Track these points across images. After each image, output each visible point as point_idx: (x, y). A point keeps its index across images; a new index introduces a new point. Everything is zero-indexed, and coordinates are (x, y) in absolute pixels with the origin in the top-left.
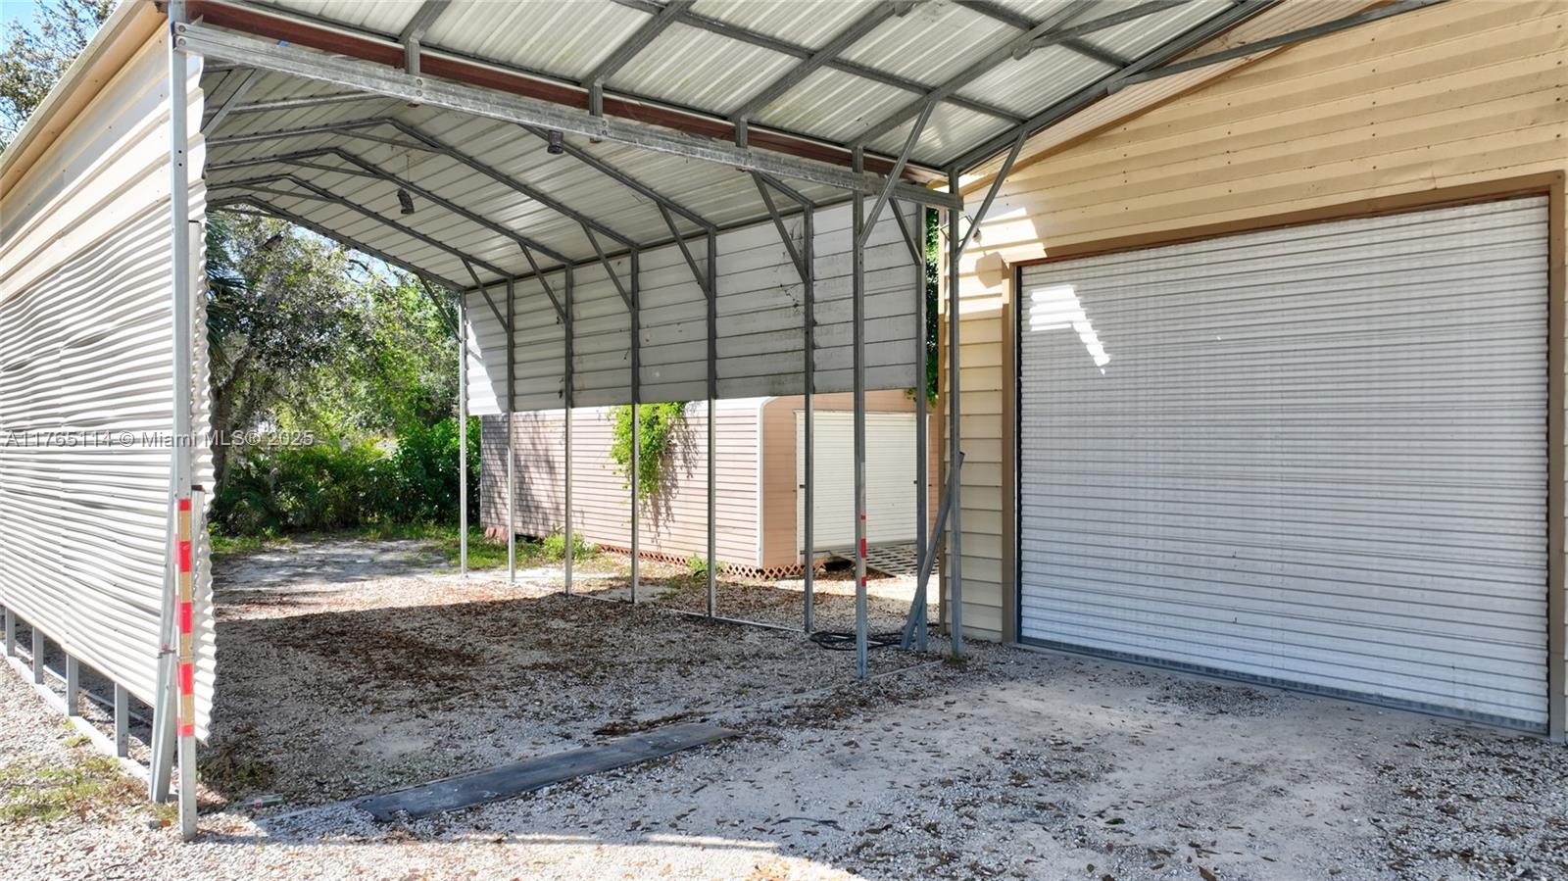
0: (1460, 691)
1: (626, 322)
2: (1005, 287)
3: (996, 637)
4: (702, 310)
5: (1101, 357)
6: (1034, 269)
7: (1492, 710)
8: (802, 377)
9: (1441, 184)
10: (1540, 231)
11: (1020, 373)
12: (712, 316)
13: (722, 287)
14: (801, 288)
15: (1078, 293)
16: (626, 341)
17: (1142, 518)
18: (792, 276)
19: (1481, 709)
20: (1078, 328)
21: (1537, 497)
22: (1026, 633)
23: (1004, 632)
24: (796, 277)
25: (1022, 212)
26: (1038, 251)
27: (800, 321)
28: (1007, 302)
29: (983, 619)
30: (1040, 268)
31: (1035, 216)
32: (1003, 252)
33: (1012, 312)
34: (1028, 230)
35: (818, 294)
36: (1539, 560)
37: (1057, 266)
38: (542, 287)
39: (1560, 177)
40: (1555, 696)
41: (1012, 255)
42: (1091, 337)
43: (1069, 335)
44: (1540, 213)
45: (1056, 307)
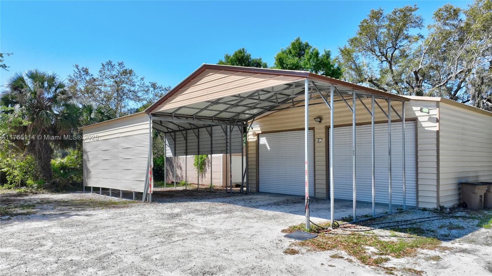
1: (197, 140)
2: (256, 137)
4: (210, 139)
5: (269, 149)
6: (260, 135)
10: (313, 134)
12: (212, 140)
13: (213, 135)
15: (266, 139)
18: (224, 134)
22: (260, 191)
23: (256, 191)
24: (225, 135)
25: (258, 126)
26: (260, 132)
27: (225, 142)
28: (257, 140)
29: (254, 190)
31: (260, 127)
34: (259, 129)
35: (228, 138)
37: (263, 134)
38: (181, 133)
39: (314, 127)
40: (315, 193)
41: (257, 132)
42: (267, 145)
43: (265, 145)
44: (313, 132)
45: (263, 141)
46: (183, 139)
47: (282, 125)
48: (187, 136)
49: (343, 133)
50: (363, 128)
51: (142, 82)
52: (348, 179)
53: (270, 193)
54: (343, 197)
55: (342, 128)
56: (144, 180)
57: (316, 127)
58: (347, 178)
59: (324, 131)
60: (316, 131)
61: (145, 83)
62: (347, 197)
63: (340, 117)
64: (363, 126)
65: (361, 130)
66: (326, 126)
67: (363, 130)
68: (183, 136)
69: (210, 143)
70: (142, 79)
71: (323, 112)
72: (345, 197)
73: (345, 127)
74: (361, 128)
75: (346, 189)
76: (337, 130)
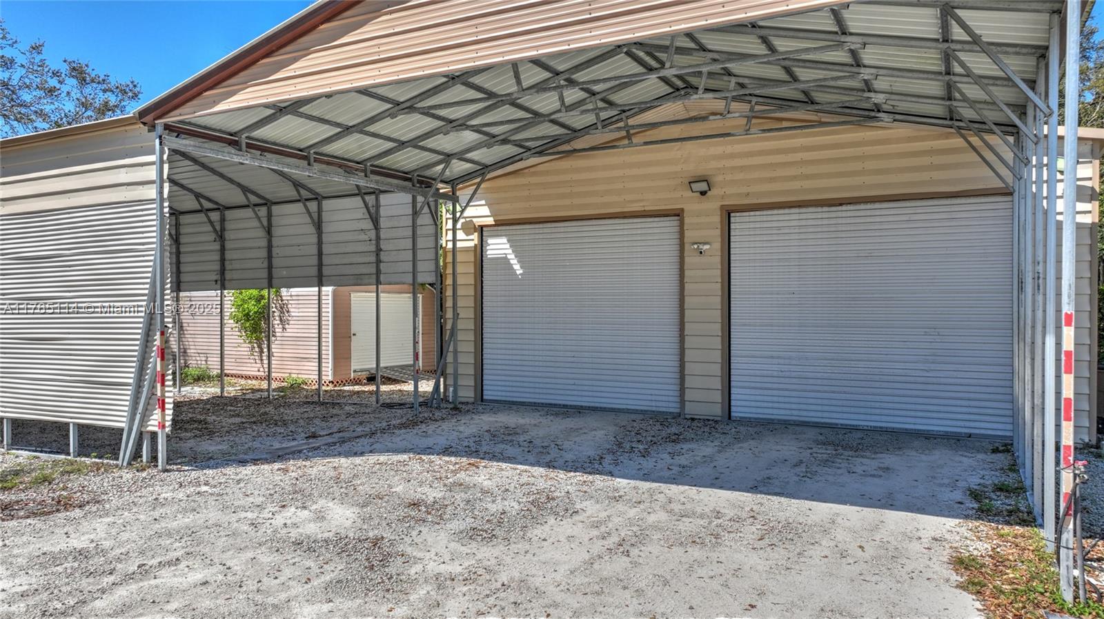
0: (654, 404)
1: (264, 243)
2: (475, 236)
3: (472, 400)
4: (314, 239)
5: (519, 272)
6: (489, 229)
7: (664, 410)
8: (374, 276)
9: (646, 209)
10: (677, 229)
11: (482, 277)
12: (320, 243)
13: (326, 228)
14: (374, 232)
15: (509, 241)
16: (264, 253)
17: (536, 342)
18: (368, 225)
19: (661, 409)
20: (509, 257)
21: (676, 328)
22: (485, 397)
23: (475, 398)
24: (370, 226)
25: (483, 202)
26: (490, 221)
27: (373, 248)
28: (476, 243)
29: (467, 394)
30: (492, 228)
31: (488, 204)
32: (474, 220)
33: (479, 247)
34: (485, 211)
35: (382, 236)
36: (677, 351)
37: (500, 228)
38: (206, 219)
39: (682, 210)
40: (682, 402)
41: (478, 222)
42: (514, 261)
43: (505, 260)
44: (677, 223)
45: (498, 247)
46: (212, 237)
47: (567, 202)
48: (223, 229)
49: (779, 228)
50: (844, 214)
51: (38, 59)
52: (794, 362)
53: (523, 404)
54: (775, 412)
55: (775, 212)
56: (131, 381)
57: (687, 207)
58: (790, 358)
59: (716, 219)
60: (687, 220)
61: (47, 63)
62: (788, 412)
63: (772, 180)
64: (844, 208)
65: (840, 221)
66: (722, 206)
67: (844, 221)
68: (210, 228)
69: (314, 250)
70: (37, 49)
71: (714, 164)
72: (782, 412)
73: (787, 211)
74: (840, 214)
75: (787, 390)
76: (758, 219)
